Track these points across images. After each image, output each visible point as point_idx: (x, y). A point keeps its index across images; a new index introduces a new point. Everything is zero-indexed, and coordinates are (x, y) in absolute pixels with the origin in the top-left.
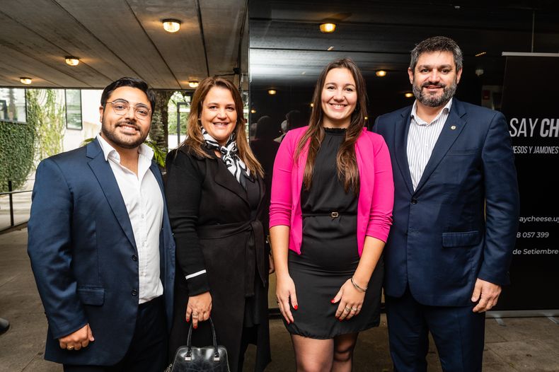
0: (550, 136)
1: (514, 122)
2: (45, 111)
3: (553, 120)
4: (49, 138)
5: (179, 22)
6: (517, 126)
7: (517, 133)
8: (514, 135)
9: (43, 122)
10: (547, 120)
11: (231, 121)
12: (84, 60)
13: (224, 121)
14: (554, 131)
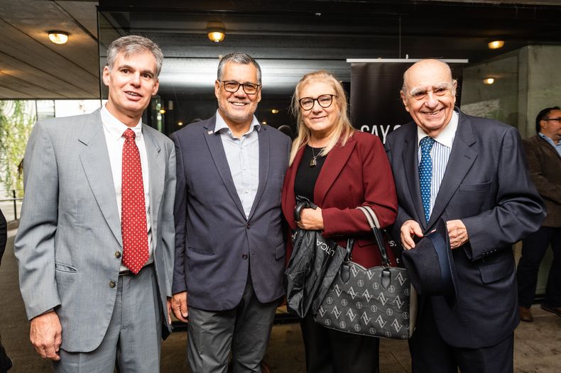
1: (365, 129)
2: (12, 122)
4: (17, 148)
5: (67, 34)
9: (11, 133)
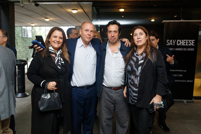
0: (180, 45)
1: (168, 41)
3: (181, 40)
5: (77, 10)
6: (169, 42)
7: (169, 44)
8: (168, 45)
10: (179, 40)
11: (60, 43)
12: (51, 19)
13: (58, 42)
14: (181, 44)
